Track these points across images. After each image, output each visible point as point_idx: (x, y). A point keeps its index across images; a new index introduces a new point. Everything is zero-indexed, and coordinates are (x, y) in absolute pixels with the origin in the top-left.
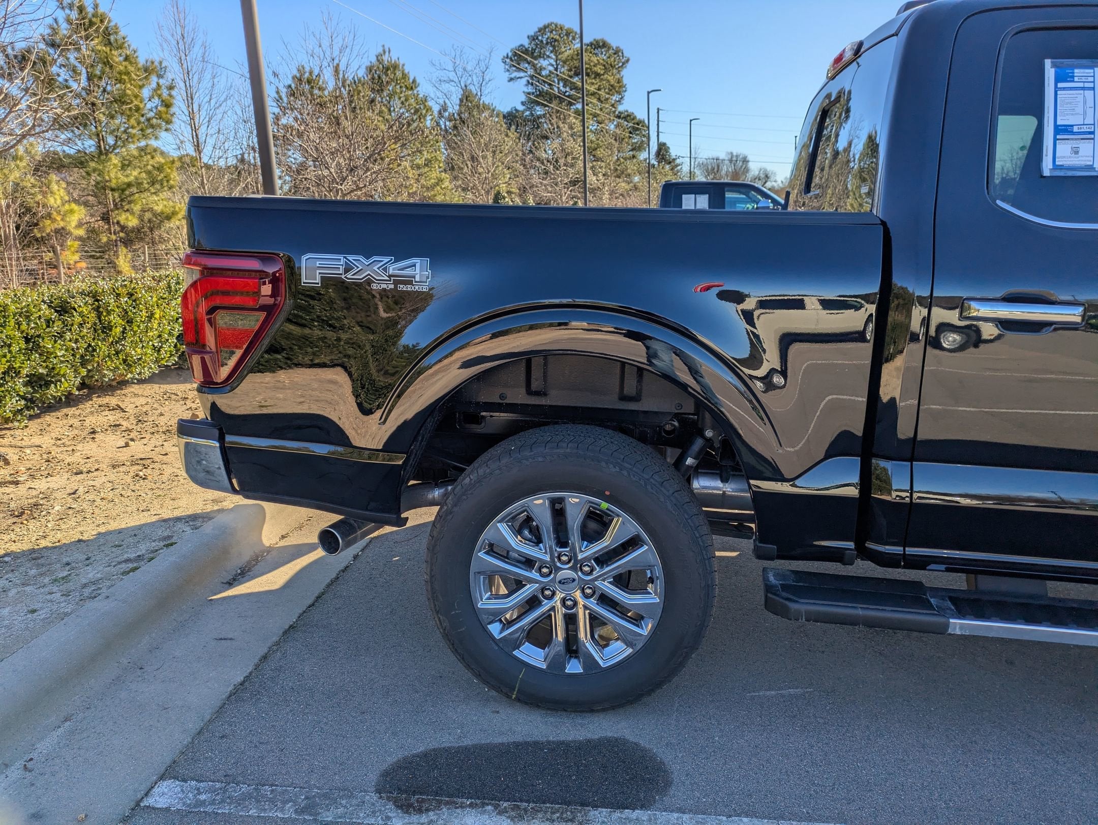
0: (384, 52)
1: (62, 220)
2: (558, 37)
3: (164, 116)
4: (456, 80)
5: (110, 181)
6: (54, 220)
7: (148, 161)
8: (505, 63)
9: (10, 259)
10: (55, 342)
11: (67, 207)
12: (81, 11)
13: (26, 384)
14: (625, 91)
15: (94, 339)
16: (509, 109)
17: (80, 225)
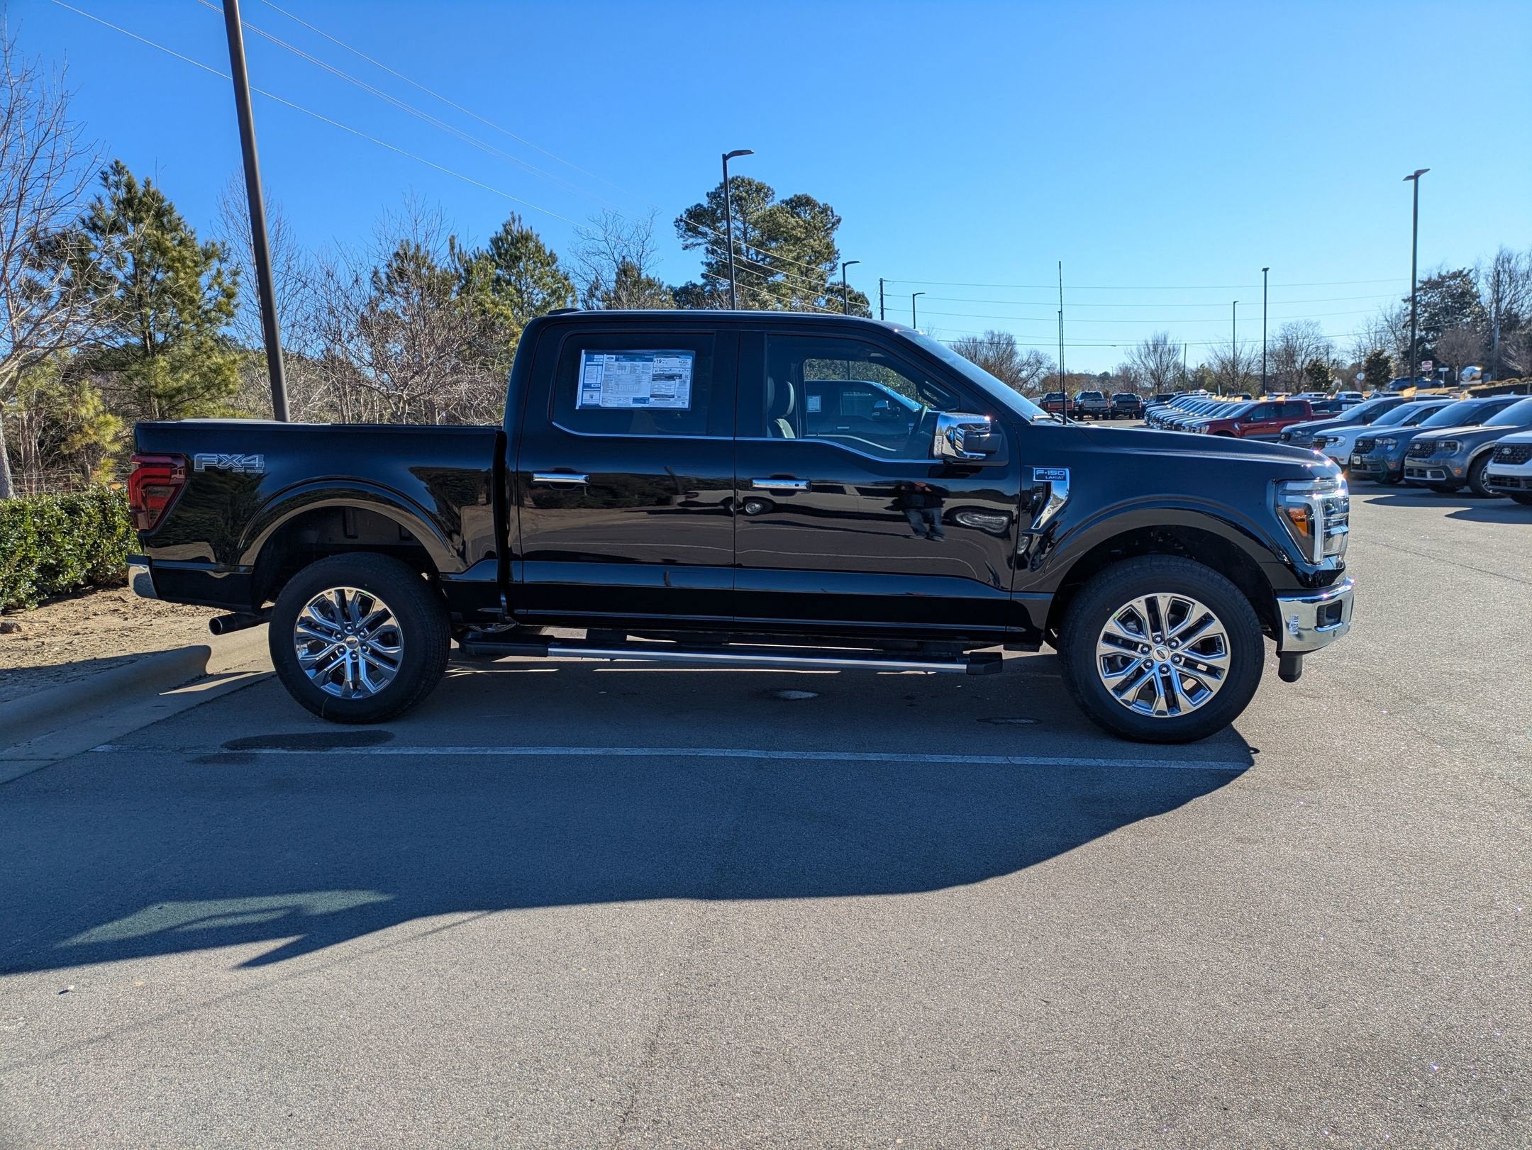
0: (514, 220)
1: (95, 434)
2: (744, 194)
3: (224, 308)
4: (608, 251)
5: (156, 386)
6: (86, 434)
7: (203, 362)
8: (678, 226)
9: (30, 481)
10: (64, 537)
11: (102, 418)
12: (129, 191)
13: (38, 571)
14: (838, 258)
15: (99, 537)
16: (683, 285)
17: (117, 439)
